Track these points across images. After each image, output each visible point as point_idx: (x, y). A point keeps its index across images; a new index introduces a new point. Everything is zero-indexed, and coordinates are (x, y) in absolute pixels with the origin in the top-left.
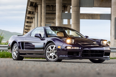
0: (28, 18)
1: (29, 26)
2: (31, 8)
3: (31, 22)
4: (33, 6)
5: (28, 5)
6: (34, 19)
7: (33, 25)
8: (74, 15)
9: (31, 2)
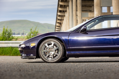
1: (62, 16)
3: (64, 12)
7: (66, 14)
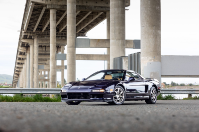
0: (20, 59)
1: (20, 68)
2: (22, 49)
3: (22, 64)
4: (24, 46)
5: (19, 46)
6: (25, 60)
9: (23, 42)
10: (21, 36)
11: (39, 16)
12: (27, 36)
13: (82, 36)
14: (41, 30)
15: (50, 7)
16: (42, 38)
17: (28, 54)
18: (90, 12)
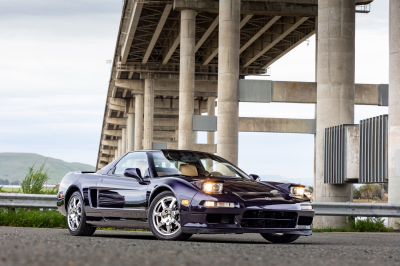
0: (111, 127)
1: (112, 148)
2: (116, 103)
3: (116, 139)
4: (121, 97)
5: (109, 96)
6: (123, 130)
7: (120, 144)
8: (223, 121)
9: (118, 88)
10: (113, 72)
11: (155, 27)
12: (128, 73)
13: (257, 73)
14: (161, 58)
15: (181, 5)
16: (164, 79)
17: (130, 117)
18: (277, 18)
